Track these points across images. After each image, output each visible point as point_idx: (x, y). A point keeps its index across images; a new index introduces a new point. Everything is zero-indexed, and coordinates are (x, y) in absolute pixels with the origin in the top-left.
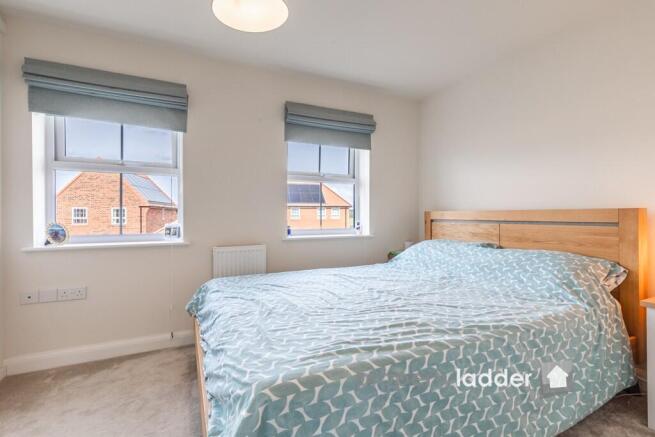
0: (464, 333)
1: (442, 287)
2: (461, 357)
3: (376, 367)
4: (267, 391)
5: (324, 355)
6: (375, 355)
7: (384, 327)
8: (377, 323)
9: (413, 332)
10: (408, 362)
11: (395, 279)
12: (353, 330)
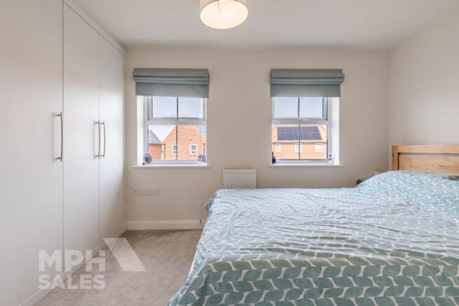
0: (392, 255)
1: (394, 212)
2: (381, 275)
3: (293, 266)
4: (211, 265)
5: (258, 249)
6: (296, 257)
7: (316, 238)
8: (313, 233)
9: (340, 246)
10: (324, 268)
11: (350, 201)
12: (288, 236)
